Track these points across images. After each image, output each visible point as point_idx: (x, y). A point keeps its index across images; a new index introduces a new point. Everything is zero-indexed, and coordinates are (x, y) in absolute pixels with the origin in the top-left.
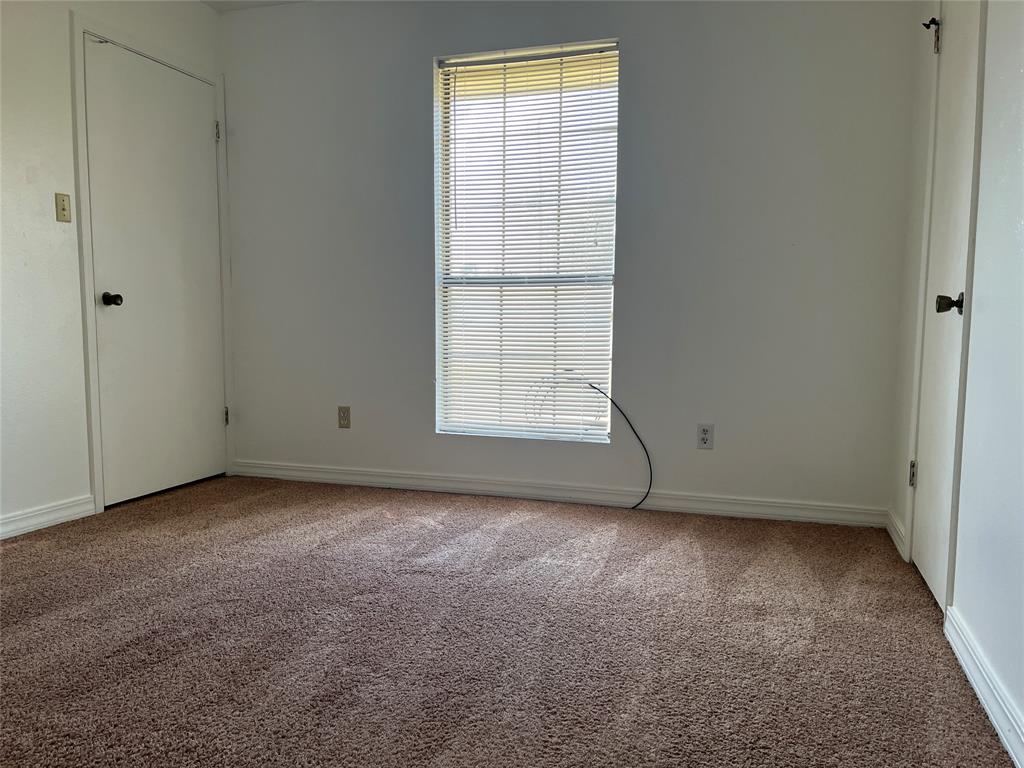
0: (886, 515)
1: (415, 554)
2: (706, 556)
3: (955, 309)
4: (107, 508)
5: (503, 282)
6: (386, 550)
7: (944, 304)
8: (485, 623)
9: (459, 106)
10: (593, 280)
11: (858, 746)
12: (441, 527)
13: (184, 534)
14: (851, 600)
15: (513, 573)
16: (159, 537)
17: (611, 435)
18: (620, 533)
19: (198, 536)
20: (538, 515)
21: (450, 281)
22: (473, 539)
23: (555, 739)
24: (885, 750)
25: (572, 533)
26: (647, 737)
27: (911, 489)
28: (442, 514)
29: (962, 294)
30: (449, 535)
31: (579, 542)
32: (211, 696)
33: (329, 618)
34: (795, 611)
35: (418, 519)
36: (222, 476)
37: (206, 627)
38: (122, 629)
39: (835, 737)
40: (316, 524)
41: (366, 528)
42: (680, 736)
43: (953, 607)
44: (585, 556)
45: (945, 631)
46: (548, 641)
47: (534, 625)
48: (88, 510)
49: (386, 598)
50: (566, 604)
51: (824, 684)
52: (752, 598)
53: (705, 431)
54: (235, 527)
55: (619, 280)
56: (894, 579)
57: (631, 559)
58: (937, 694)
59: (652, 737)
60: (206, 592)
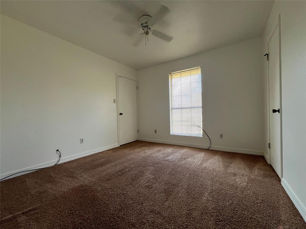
0: (263, 153)
1: (166, 157)
2: (222, 161)
3: (277, 112)
4: (120, 146)
5: (181, 108)
6: (161, 156)
7: (274, 111)
8: (177, 173)
9: (173, 80)
10: (198, 107)
11: (261, 214)
12: (171, 152)
13: (130, 151)
14: (256, 173)
15: (183, 162)
16: (127, 151)
17: (202, 135)
18: (204, 155)
19: (132, 151)
20: (189, 150)
21: (172, 109)
22: (176, 154)
23: (189, 202)
24: (268, 216)
25: (195, 154)
26: (209, 204)
27: (269, 149)
28: (171, 149)
29: (279, 109)
30: (172, 153)
31: (196, 156)
32: (129, 183)
33: (150, 169)
34: (243, 175)
35: (167, 150)
36: (137, 141)
37: (130, 169)
38: (118, 168)
39: (255, 210)
40: (150, 150)
41: (159, 151)
42: (217, 205)
43: (283, 178)
44: (197, 159)
45: (281, 183)
46: (189, 178)
47: (186, 174)
48: (118, 146)
49: (160, 165)
50: (193, 169)
51: (251, 195)
52: (232, 171)
53: (221, 135)
54: (138, 150)
55: (202, 107)
56: (266, 169)
57: (206, 160)
58: (281, 201)
59: (210, 204)
60: (132, 162)
